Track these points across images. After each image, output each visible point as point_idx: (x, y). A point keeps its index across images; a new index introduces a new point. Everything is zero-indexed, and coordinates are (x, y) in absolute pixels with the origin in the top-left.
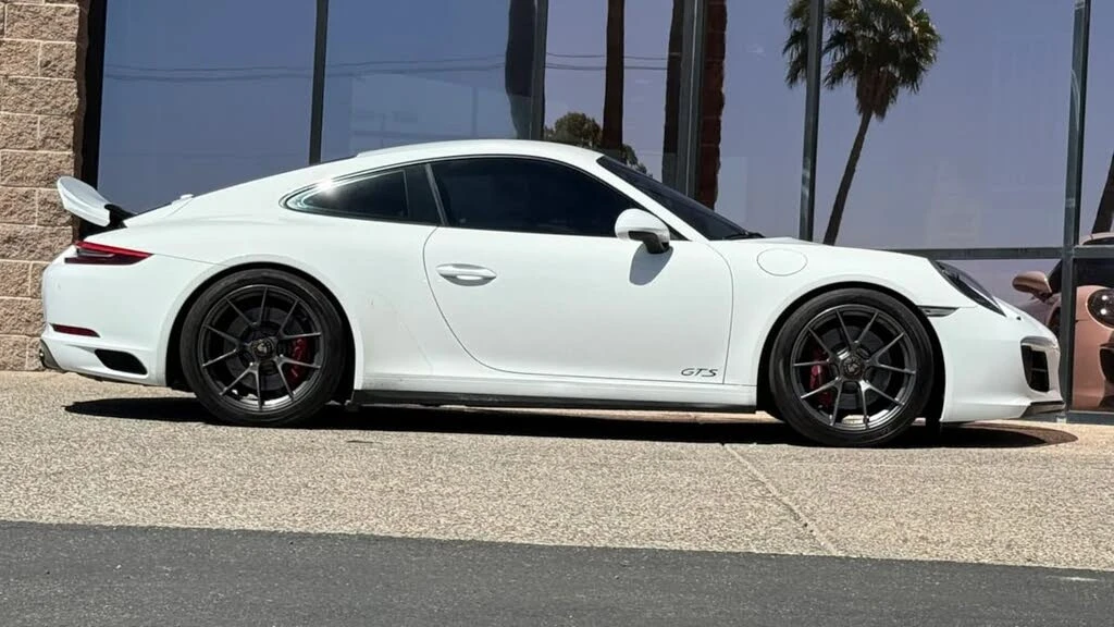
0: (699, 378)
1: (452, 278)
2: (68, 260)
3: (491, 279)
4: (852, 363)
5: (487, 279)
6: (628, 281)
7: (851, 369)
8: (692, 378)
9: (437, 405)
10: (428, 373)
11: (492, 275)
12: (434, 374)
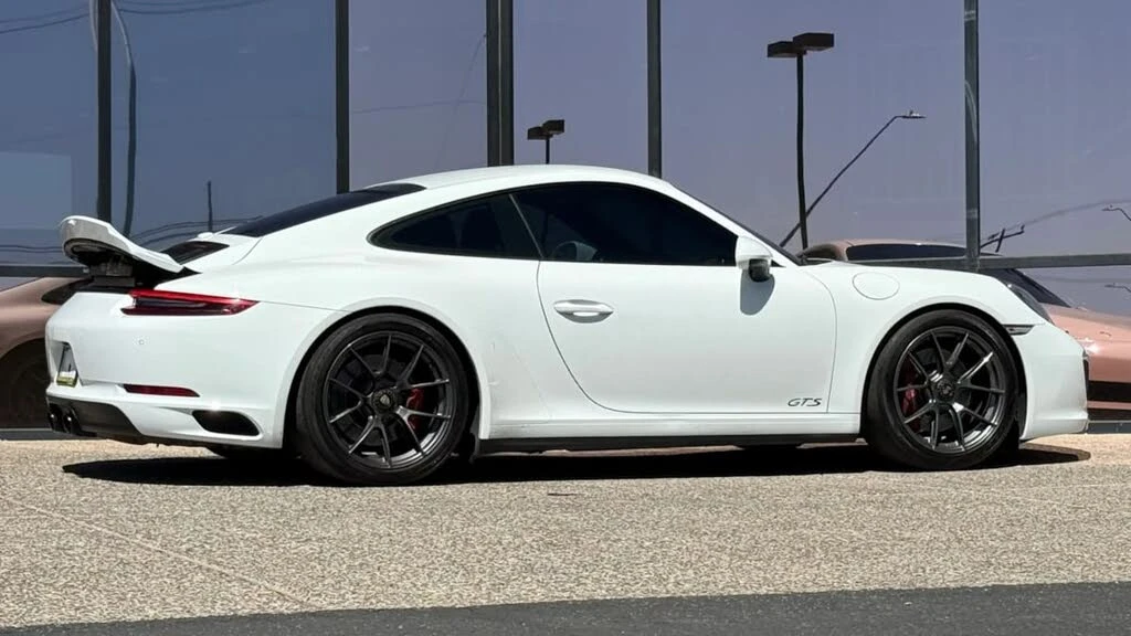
0: (804, 408)
1: (569, 315)
2: (126, 311)
3: (608, 314)
4: (946, 385)
5: (604, 315)
6: (739, 311)
7: (946, 392)
8: (799, 408)
9: (541, 452)
10: (547, 418)
11: (607, 309)
12: (554, 418)
